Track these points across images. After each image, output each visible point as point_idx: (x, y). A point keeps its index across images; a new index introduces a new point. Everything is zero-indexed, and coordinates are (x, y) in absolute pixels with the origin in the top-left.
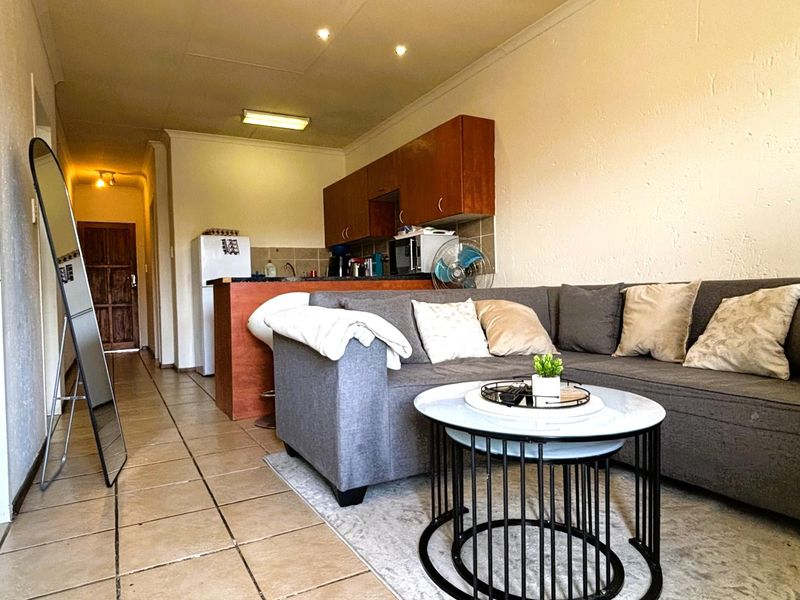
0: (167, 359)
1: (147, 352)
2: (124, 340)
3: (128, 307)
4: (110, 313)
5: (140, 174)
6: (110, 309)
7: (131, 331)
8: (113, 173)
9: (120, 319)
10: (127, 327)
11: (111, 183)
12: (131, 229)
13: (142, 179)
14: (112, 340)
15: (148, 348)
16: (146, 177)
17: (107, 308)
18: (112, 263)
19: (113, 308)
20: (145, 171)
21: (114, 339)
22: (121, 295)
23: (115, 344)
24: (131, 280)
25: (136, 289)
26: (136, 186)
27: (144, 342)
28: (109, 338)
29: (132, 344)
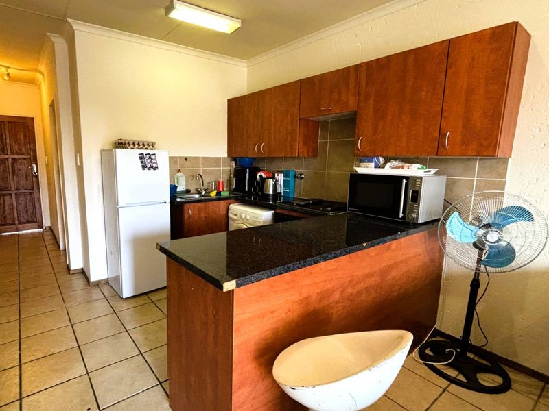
0: (76, 263)
1: (50, 233)
2: (28, 222)
3: (30, 193)
4: (14, 199)
5: (37, 70)
6: (13, 195)
7: (34, 214)
8: (8, 67)
9: (23, 203)
10: (30, 210)
11: (6, 78)
12: (29, 122)
13: (39, 76)
14: (17, 222)
15: (50, 228)
16: (43, 75)
17: (10, 194)
18: (12, 153)
19: (16, 194)
20: (43, 68)
21: (19, 220)
22: (23, 182)
23: (20, 226)
24: (32, 169)
25: (37, 177)
26: (33, 82)
27: (47, 222)
28: (14, 221)
29: (36, 225)
